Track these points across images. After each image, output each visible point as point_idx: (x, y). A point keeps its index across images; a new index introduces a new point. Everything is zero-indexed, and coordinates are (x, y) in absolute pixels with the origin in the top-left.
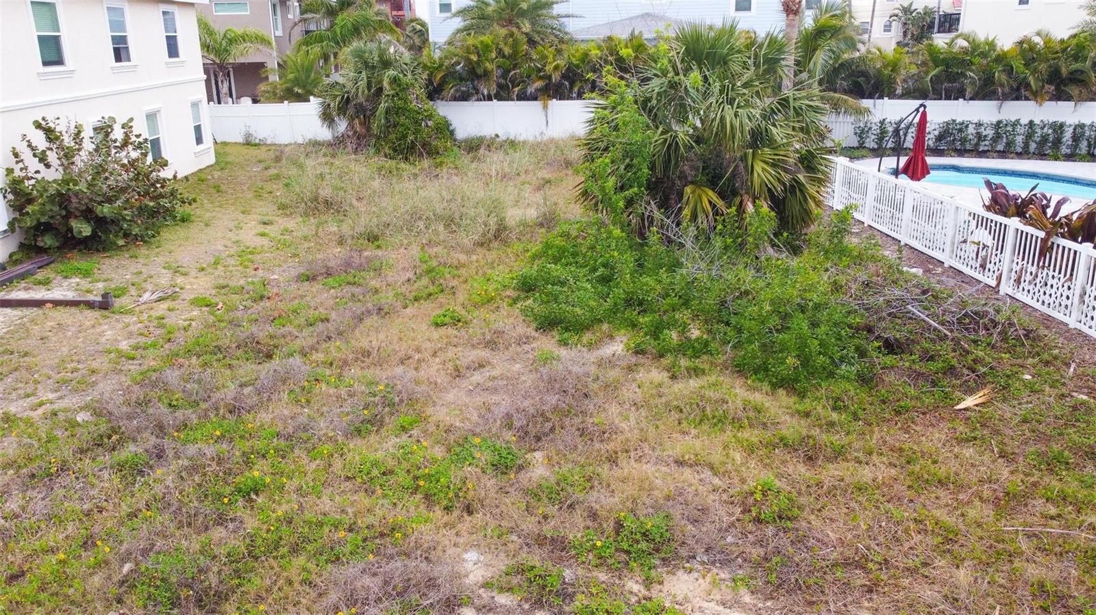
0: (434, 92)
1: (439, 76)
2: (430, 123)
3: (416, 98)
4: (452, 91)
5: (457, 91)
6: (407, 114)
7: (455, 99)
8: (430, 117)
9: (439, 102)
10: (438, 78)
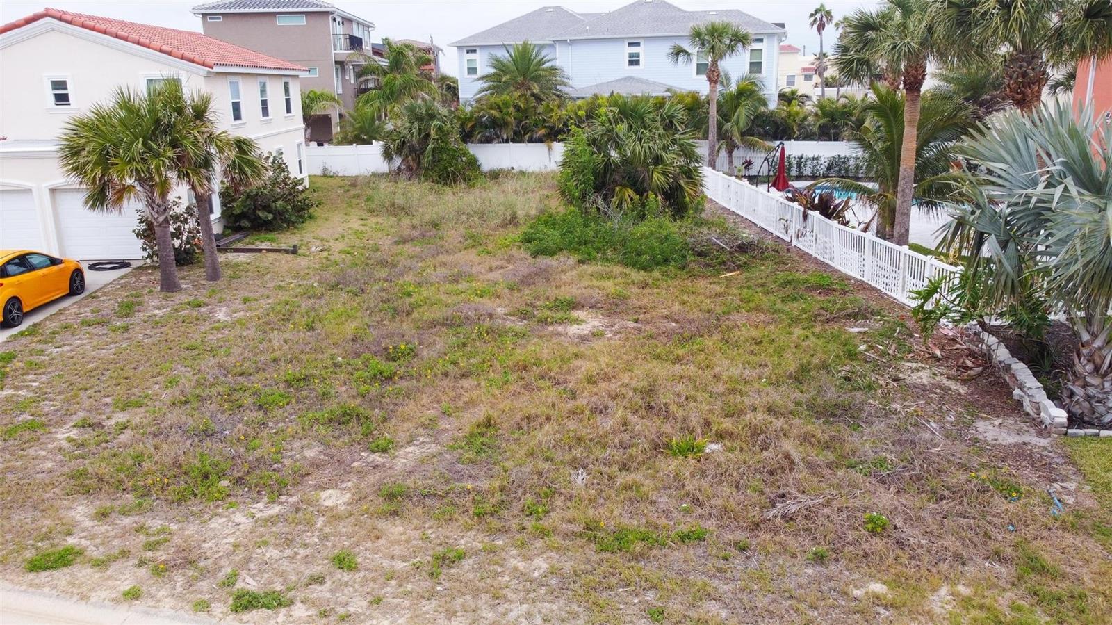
0: (467, 137)
1: (470, 125)
2: (464, 159)
3: (454, 140)
4: (479, 136)
5: (482, 136)
6: (448, 152)
7: (481, 142)
8: (464, 154)
9: (469, 144)
10: (469, 126)
